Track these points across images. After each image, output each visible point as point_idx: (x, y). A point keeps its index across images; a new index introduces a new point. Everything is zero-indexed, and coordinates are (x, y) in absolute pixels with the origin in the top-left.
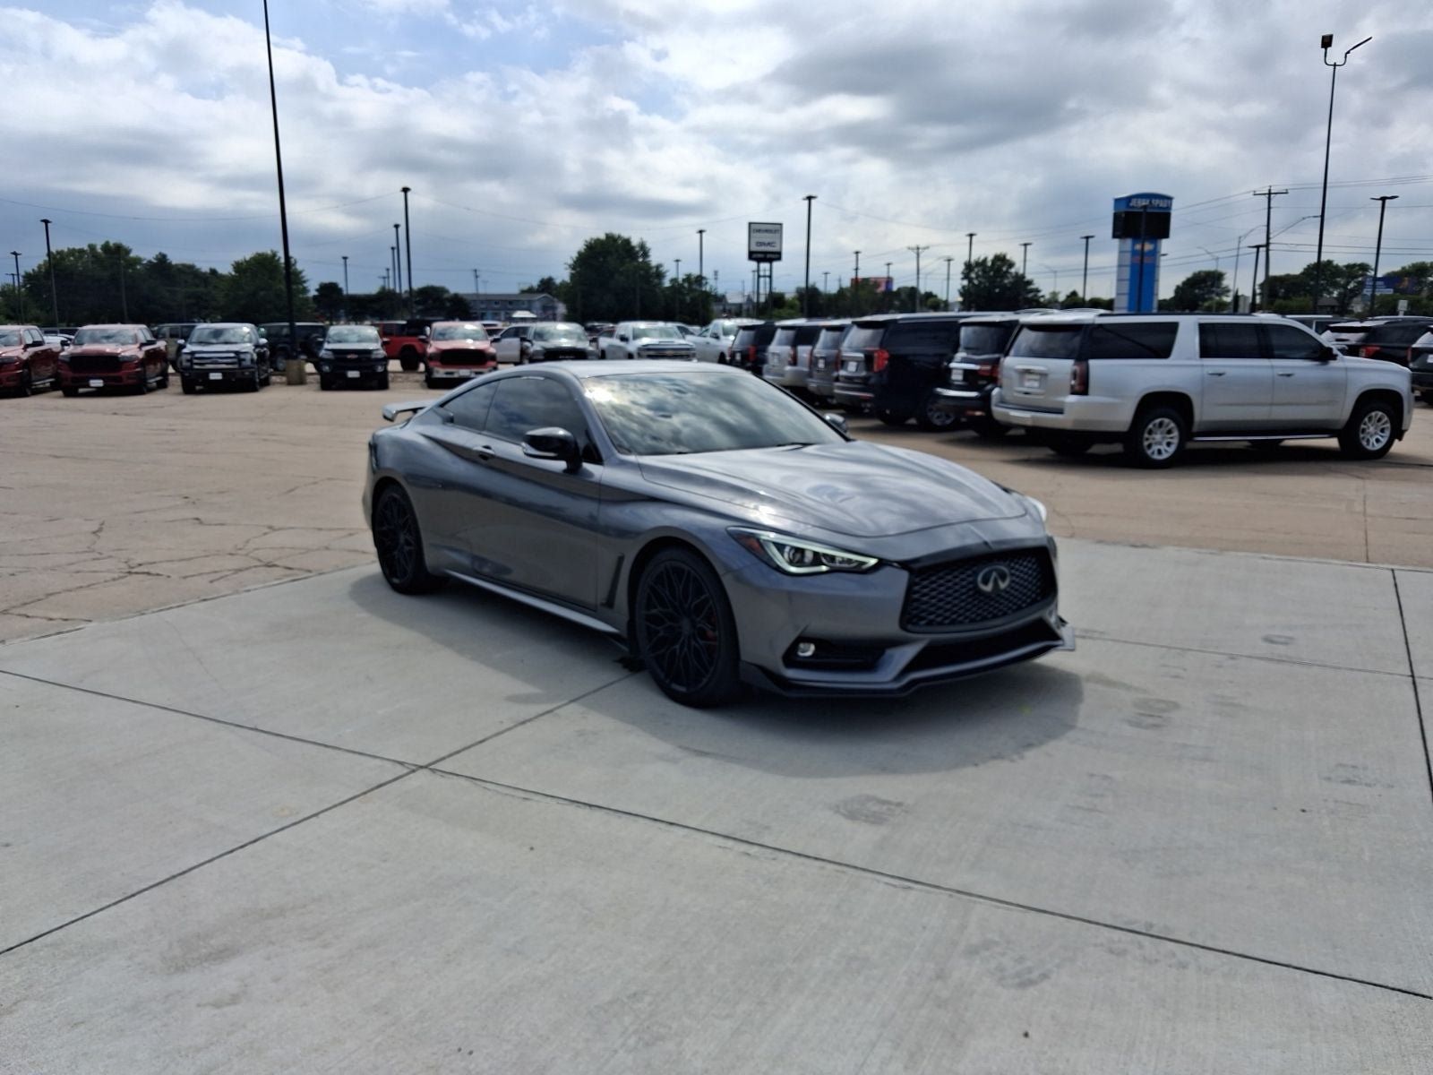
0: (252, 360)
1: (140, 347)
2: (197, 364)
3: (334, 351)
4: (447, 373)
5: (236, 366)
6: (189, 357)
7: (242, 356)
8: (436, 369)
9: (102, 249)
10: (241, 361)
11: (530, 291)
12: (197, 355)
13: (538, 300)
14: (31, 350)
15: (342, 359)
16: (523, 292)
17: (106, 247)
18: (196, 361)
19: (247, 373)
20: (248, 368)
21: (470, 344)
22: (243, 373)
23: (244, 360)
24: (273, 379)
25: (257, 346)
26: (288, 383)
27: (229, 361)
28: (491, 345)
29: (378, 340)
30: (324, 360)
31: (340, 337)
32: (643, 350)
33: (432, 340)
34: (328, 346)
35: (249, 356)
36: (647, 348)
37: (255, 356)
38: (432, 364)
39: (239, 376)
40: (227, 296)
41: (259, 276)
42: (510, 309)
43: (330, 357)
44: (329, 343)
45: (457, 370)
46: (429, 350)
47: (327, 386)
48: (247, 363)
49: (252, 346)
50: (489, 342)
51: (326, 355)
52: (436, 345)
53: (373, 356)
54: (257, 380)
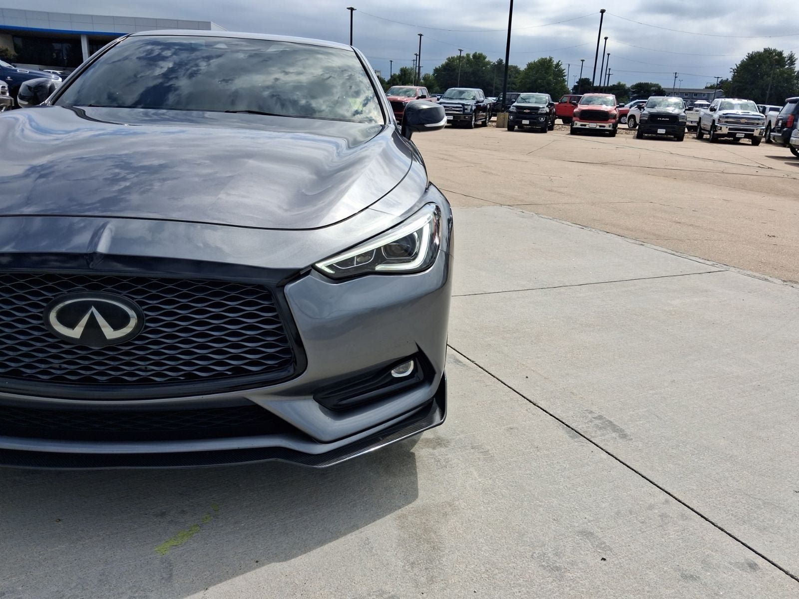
0: (471, 110)
1: (416, 97)
3: (517, 107)
4: (581, 125)
5: (461, 113)
7: (466, 107)
8: (576, 122)
10: (465, 109)
11: (712, 87)
15: (521, 113)
16: (707, 88)
17: (475, 56)
19: (467, 117)
20: (468, 114)
21: (604, 108)
22: (465, 117)
23: (467, 109)
24: (490, 123)
25: (478, 102)
26: (497, 126)
27: (458, 109)
28: (615, 109)
29: (546, 102)
30: (511, 113)
31: (524, 100)
32: (723, 117)
33: (580, 104)
34: (515, 104)
35: (470, 107)
36: (726, 116)
37: (474, 108)
38: (574, 119)
39: (462, 118)
40: (521, 82)
41: (540, 71)
42: (694, 99)
43: (515, 111)
44: (517, 102)
45: (588, 123)
46: (575, 110)
47: (511, 129)
48: (469, 111)
49: (474, 102)
50: (615, 107)
51: (512, 109)
52: (581, 107)
53: (539, 112)
54: (473, 122)
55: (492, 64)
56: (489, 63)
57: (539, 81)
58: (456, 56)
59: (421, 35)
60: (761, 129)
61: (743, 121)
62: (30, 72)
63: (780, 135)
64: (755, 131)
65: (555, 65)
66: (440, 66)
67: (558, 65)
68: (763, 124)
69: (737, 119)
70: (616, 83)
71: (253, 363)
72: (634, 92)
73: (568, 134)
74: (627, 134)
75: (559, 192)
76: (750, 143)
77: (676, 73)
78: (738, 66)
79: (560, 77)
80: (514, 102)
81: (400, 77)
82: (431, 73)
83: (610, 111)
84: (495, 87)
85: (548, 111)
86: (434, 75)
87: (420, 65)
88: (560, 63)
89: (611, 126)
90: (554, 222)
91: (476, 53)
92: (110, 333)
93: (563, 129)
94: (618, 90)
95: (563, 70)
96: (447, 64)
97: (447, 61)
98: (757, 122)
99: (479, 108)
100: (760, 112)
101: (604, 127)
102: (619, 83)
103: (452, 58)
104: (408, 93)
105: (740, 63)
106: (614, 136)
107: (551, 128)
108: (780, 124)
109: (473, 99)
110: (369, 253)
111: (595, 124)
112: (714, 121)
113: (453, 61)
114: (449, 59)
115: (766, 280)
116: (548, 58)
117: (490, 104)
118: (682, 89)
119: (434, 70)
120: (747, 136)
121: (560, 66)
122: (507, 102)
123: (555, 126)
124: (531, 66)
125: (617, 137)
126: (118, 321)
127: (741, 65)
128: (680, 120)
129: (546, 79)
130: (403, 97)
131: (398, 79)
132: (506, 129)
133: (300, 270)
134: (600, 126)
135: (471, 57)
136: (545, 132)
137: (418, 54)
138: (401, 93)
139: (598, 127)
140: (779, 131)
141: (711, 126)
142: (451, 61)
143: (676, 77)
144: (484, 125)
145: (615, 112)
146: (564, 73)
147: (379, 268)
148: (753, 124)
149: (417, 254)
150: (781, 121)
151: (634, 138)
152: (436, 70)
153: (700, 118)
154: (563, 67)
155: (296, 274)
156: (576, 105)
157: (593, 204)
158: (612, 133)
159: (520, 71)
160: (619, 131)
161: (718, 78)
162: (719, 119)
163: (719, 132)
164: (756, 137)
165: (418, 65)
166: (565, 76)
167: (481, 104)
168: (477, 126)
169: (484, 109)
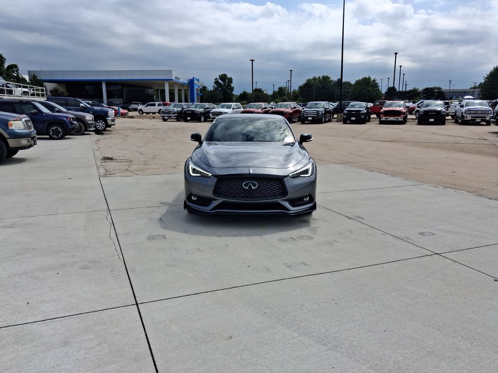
0: (322, 113)
1: (291, 109)
2: (305, 115)
3: (348, 111)
4: (385, 119)
5: (316, 115)
6: (303, 112)
7: (319, 112)
9: (322, 78)
10: (318, 114)
12: (305, 112)
13: (477, 91)
14: (264, 110)
15: (350, 114)
16: (471, 88)
17: (323, 77)
18: (305, 114)
19: (320, 118)
20: (320, 116)
21: (398, 109)
22: (318, 118)
23: (319, 113)
24: (333, 120)
25: (325, 109)
26: (337, 121)
27: (314, 114)
28: (404, 109)
29: (365, 107)
30: (344, 114)
31: (353, 106)
32: (467, 111)
33: (384, 107)
34: (347, 109)
35: (321, 112)
36: (469, 110)
37: (323, 112)
38: (381, 115)
39: (317, 119)
40: (352, 92)
41: (363, 85)
42: (463, 95)
43: (347, 113)
44: (348, 108)
45: (389, 118)
46: (381, 111)
47: (345, 123)
48: (321, 114)
49: (324, 109)
50: (404, 108)
51: (345, 112)
52: (384, 109)
53: (361, 113)
54: (323, 120)
55: (334, 81)
56: (332, 81)
57: (363, 91)
58: (312, 78)
59: (291, 71)
60: (490, 116)
61: (479, 112)
62: (100, 109)
63: (495, 120)
64: (487, 117)
65: (373, 81)
66: (303, 85)
67: (374, 81)
68: (491, 113)
69: (476, 112)
70: (412, 89)
71: (278, 194)
72: (424, 94)
73: (378, 124)
74: (414, 122)
75: (365, 157)
76: (485, 124)
77: (450, 81)
78: (488, 75)
79: (376, 88)
80: (346, 108)
81: (278, 92)
82: (297, 89)
83: (401, 110)
84: (336, 95)
85: (366, 112)
86: (299, 90)
87: (291, 86)
88: (375, 80)
89: (403, 118)
90: (358, 170)
91: (324, 76)
92: (253, 188)
93: (376, 121)
94: (414, 92)
95: (378, 84)
96: (306, 83)
97: (306, 81)
98: (488, 112)
99: (327, 112)
100: (490, 107)
101: (398, 119)
102: (414, 88)
103: (309, 79)
104: (286, 106)
105: (489, 73)
106: (404, 124)
107: (369, 121)
108: (495, 115)
109: (323, 108)
110: (298, 173)
111: (393, 118)
112: (462, 113)
113: (310, 81)
114: (307, 80)
115: (437, 187)
116: (368, 77)
117: (332, 109)
118: (455, 90)
119: (299, 87)
120: (482, 121)
121: (375, 81)
122: (342, 107)
123: (371, 119)
124: (358, 83)
125: (407, 124)
126: (255, 185)
127: (489, 74)
128: (442, 114)
129: (368, 89)
130: (283, 109)
131: (277, 94)
132: (342, 123)
133: (286, 176)
134: (396, 119)
135: (321, 78)
136: (365, 123)
137: (290, 80)
138: (283, 106)
139: (395, 120)
140: (495, 119)
141: (461, 116)
142: (309, 81)
143: (450, 83)
144: (330, 121)
145: (404, 111)
146: (378, 85)
147: (301, 176)
148: (485, 114)
149: (309, 173)
150: (495, 113)
151: (416, 125)
152: (300, 87)
153: (456, 111)
154: (377, 82)
155: (286, 177)
156: (382, 108)
157: (379, 161)
158: (404, 122)
159: (352, 84)
160: (408, 120)
161: (475, 83)
162: (465, 112)
163: (466, 119)
164: (487, 121)
165: (290, 86)
166: (379, 87)
167: (328, 110)
168: (326, 122)
169: (329, 112)
